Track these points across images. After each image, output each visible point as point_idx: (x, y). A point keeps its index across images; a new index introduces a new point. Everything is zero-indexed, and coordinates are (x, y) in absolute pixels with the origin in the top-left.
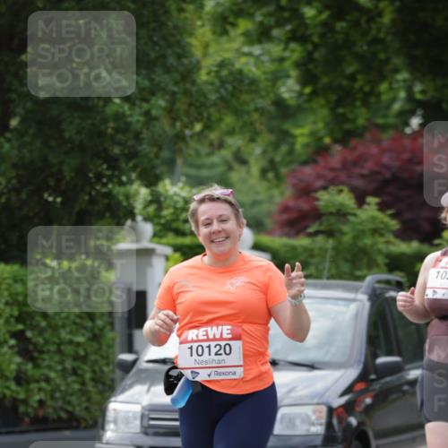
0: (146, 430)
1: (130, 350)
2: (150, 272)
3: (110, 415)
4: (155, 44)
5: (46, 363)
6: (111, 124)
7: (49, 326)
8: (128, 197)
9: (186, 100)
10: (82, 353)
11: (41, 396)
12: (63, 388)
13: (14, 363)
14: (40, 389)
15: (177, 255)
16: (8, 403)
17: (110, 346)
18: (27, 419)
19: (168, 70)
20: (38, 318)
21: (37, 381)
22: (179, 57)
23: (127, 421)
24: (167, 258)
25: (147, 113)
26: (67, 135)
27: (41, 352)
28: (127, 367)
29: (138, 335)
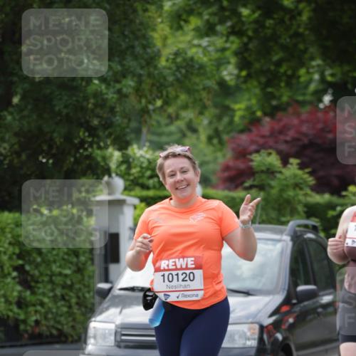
0: (120, 344)
1: (107, 280)
2: (121, 218)
3: (91, 332)
4: (125, 36)
5: (41, 291)
6: (92, 101)
7: (43, 261)
8: (104, 158)
9: (149, 81)
10: (69, 282)
11: (38, 317)
12: (54, 310)
13: (16, 290)
14: (36, 312)
15: (143, 205)
16: (11, 322)
17: (91, 277)
18: (26, 336)
19: (136, 57)
20: (34, 255)
21: (34, 305)
22: (144, 47)
23: (104, 337)
24: (135, 207)
25: (119, 92)
26: (57, 109)
27: (37, 282)
28: (104, 294)
29: (112, 267)
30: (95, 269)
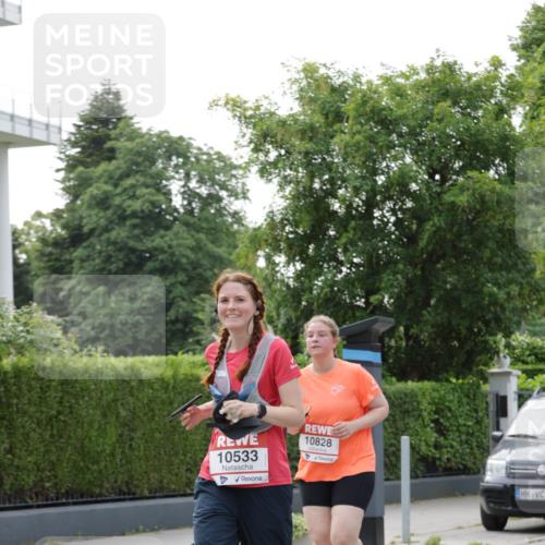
0: (510, 475)
1: (498, 429)
2: (508, 385)
3: (488, 466)
4: (510, 256)
5: (451, 437)
7: (452, 416)
8: (495, 342)
9: (528, 288)
10: (471, 431)
11: (449, 456)
12: (461, 451)
13: (433, 437)
14: (448, 452)
15: (525, 376)
16: (430, 460)
17: (486, 427)
18: (441, 469)
19: (519, 271)
20: (446, 411)
21: (446, 447)
22: (524, 264)
23: (498, 470)
24: (518, 377)
25: (508, 294)
27: (448, 431)
28: (497, 440)
29: (502, 420)
30: (490, 421)
